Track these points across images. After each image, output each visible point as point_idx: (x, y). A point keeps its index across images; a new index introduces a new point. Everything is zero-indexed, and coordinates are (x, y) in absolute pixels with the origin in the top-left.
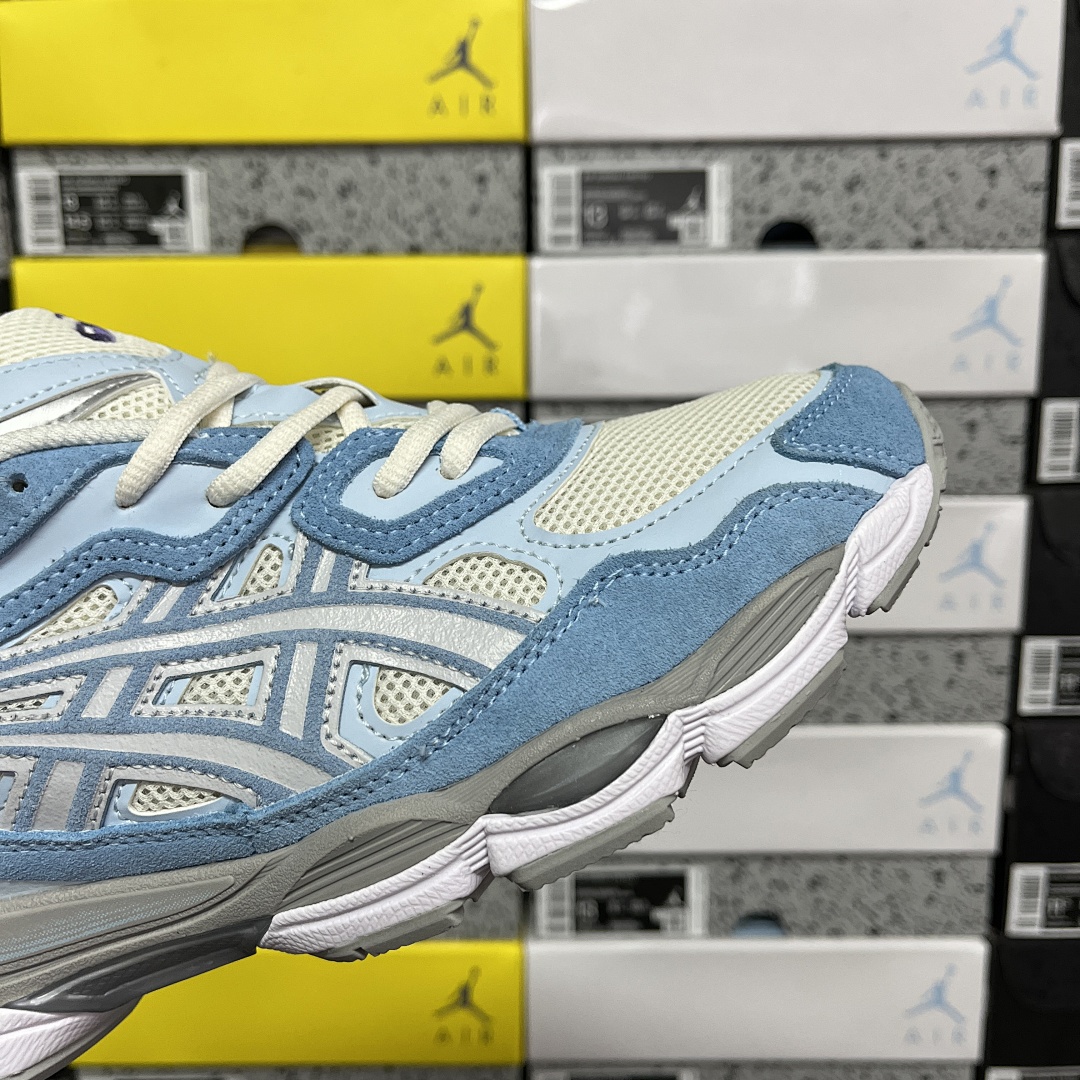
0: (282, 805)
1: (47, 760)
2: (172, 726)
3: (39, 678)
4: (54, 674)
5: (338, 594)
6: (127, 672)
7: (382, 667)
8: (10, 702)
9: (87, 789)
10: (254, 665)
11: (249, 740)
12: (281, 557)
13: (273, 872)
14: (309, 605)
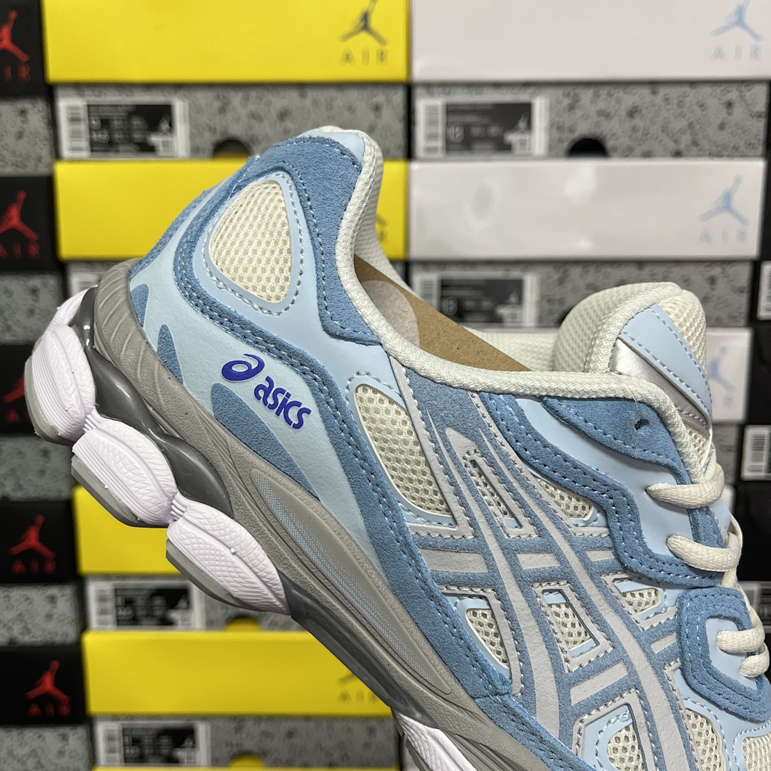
0: (524, 713)
1: (478, 547)
2: (539, 616)
3: (523, 505)
4: (529, 514)
5: (658, 665)
6: (556, 564)
7: (634, 724)
8: (498, 495)
9: (471, 582)
10: (592, 636)
11: (555, 671)
12: (654, 602)
13: (469, 719)
14: (644, 650)
